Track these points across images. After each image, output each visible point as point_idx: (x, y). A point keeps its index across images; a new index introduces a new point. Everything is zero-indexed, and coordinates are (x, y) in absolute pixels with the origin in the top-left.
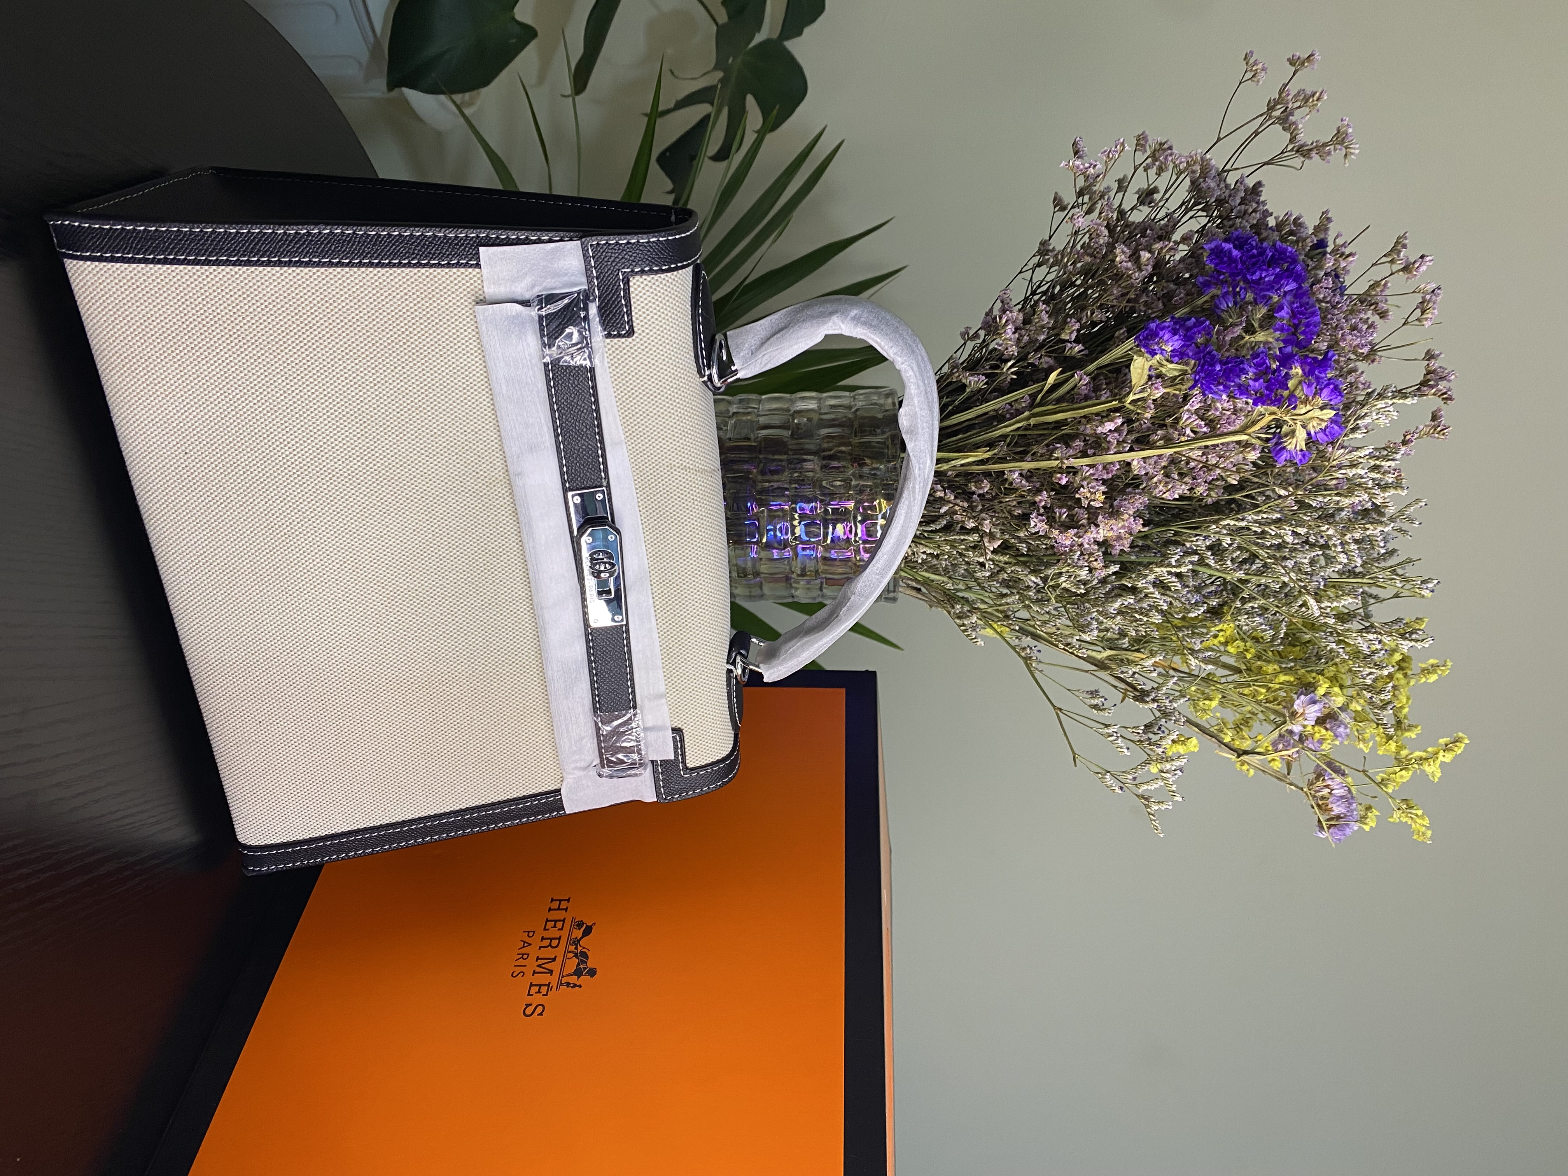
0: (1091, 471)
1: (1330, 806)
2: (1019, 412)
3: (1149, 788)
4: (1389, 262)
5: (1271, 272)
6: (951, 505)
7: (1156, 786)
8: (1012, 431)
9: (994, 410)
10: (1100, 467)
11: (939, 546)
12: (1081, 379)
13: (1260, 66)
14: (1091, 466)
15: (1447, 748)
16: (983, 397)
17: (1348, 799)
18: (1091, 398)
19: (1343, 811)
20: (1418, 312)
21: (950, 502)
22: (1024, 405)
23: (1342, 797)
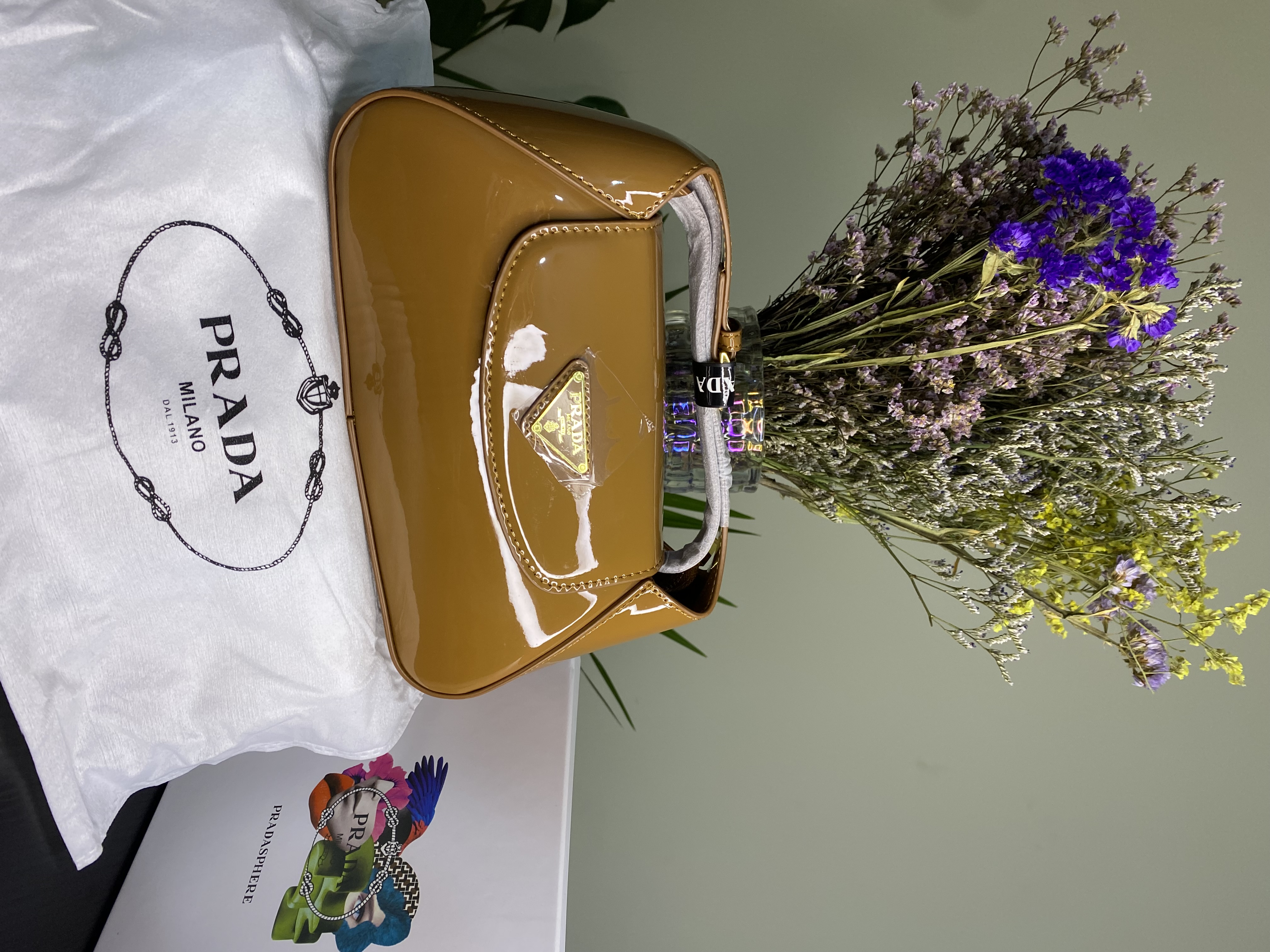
0: (940, 363)
1: (1145, 659)
2: (867, 319)
3: (999, 642)
4: (1179, 190)
5: (1100, 184)
6: (809, 401)
7: (1004, 641)
8: (863, 335)
9: (845, 318)
10: (947, 360)
11: (796, 439)
12: (926, 286)
13: (1063, 29)
14: (939, 359)
15: (1252, 603)
16: (834, 308)
17: (1160, 652)
18: (934, 303)
19: (1158, 662)
20: (1204, 232)
21: (808, 398)
22: (872, 312)
23: (1155, 650)
